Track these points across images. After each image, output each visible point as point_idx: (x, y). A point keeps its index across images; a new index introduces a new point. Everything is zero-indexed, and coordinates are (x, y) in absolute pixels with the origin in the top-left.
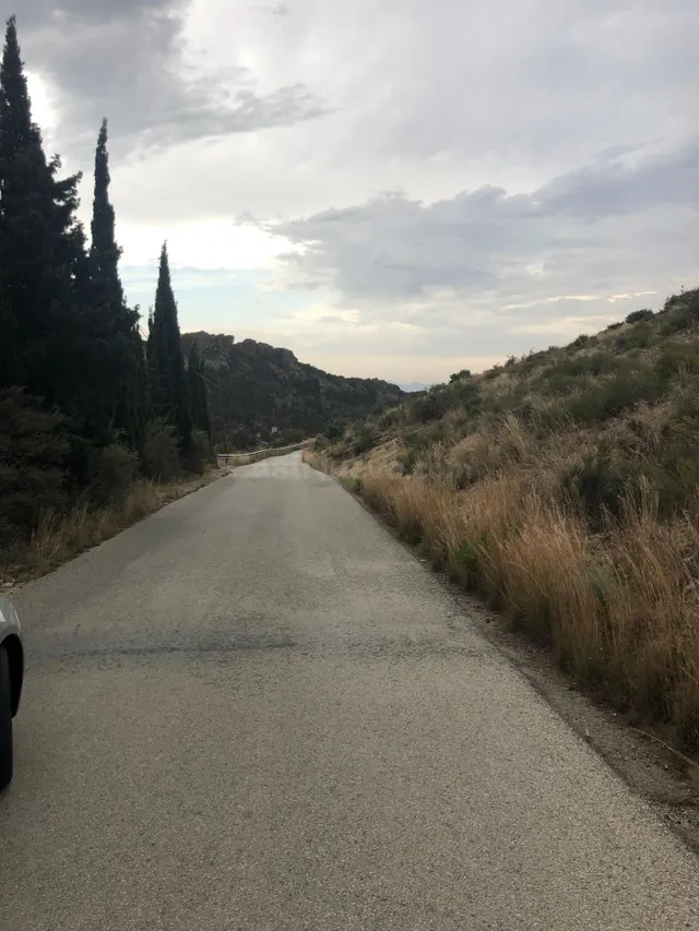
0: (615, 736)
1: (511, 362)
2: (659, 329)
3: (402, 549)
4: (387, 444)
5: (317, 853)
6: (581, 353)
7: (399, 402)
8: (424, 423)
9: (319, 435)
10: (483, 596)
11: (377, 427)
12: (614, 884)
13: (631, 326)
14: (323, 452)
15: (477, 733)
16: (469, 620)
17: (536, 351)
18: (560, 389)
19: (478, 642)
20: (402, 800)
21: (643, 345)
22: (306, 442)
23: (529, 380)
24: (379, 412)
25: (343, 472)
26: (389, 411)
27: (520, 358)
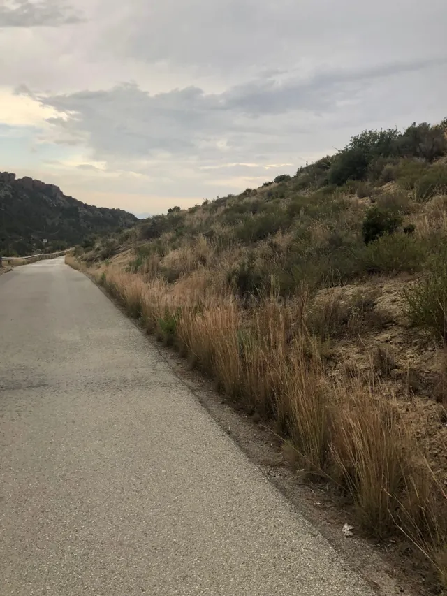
0: (245, 429)
1: (205, 203)
2: (291, 187)
3: (128, 321)
4: (124, 253)
5: (48, 518)
6: (247, 199)
7: (134, 225)
8: (148, 239)
9: (77, 246)
10: (176, 349)
11: (117, 241)
12: (232, 515)
13: (277, 184)
14: (79, 257)
15: (162, 434)
16: (166, 364)
17: (221, 197)
18: (232, 222)
19: (171, 378)
20: (109, 479)
21: (282, 197)
22: (68, 250)
23: (215, 215)
24: (119, 231)
25: (93, 270)
26: (126, 231)
27: (211, 201)
